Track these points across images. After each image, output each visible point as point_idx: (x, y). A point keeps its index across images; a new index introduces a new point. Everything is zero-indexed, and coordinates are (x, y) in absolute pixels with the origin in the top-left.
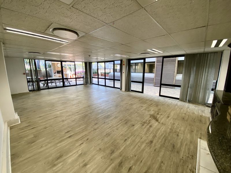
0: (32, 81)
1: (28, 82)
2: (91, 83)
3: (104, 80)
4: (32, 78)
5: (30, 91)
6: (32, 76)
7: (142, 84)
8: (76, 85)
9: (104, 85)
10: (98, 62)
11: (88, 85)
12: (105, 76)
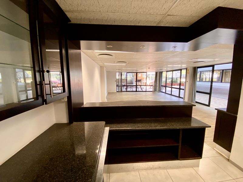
0: (119, 86)
1: (117, 86)
2: (159, 91)
3: (171, 88)
4: (119, 84)
5: (117, 92)
6: (119, 83)
7: (209, 95)
8: (146, 91)
9: (170, 94)
10: (167, 71)
11: (157, 93)
12: (172, 85)
